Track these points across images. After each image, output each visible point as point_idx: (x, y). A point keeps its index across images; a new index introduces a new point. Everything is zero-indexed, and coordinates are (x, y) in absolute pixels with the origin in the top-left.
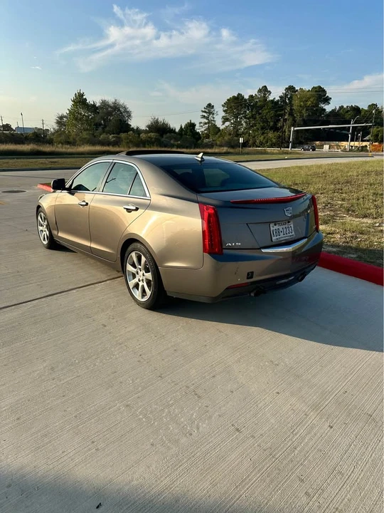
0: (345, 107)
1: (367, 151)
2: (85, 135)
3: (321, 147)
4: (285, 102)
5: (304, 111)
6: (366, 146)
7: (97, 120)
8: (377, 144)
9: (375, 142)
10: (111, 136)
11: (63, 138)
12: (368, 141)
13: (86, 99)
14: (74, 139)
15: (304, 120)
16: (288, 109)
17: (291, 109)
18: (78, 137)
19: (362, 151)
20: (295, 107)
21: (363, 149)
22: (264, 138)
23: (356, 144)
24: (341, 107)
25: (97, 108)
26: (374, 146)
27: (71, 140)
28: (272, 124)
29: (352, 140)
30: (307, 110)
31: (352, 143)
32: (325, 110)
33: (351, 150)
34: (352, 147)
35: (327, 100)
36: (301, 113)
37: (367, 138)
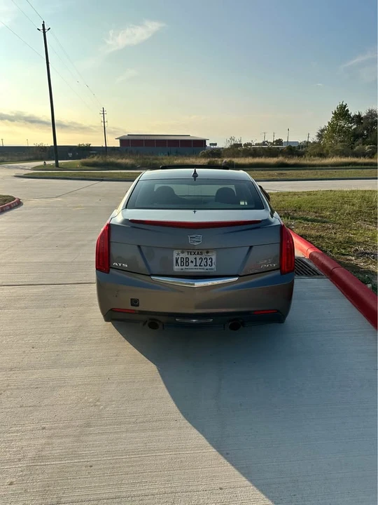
2: (339, 147)
7: (360, 131)
10: (367, 147)
11: (317, 150)
13: (348, 111)
14: (327, 151)
18: (331, 149)
25: (362, 119)
27: (325, 152)
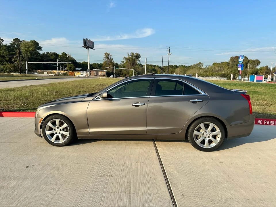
0: (50, 52)
1: (68, 75)
3: (43, 73)
4: (14, 47)
5: (28, 53)
6: (67, 73)
8: (71, 72)
9: (70, 71)
12: (66, 70)
15: (29, 58)
16: (18, 51)
17: (20, 51)
19: (65, 75)
20: (22, 51)
21: (65, 74)
22: (4, 67)
23: (62, 72)
24: (48, 53)
26: (70, 73)
28: (7, 59)
29: (59, 70)
30: (30, 53)
31: (59, 71)
32: (40, 53)
33: (59, 75)
34: (60, 73)
35: (40, 48)
36: (26, 54)
37: (65, 69)
